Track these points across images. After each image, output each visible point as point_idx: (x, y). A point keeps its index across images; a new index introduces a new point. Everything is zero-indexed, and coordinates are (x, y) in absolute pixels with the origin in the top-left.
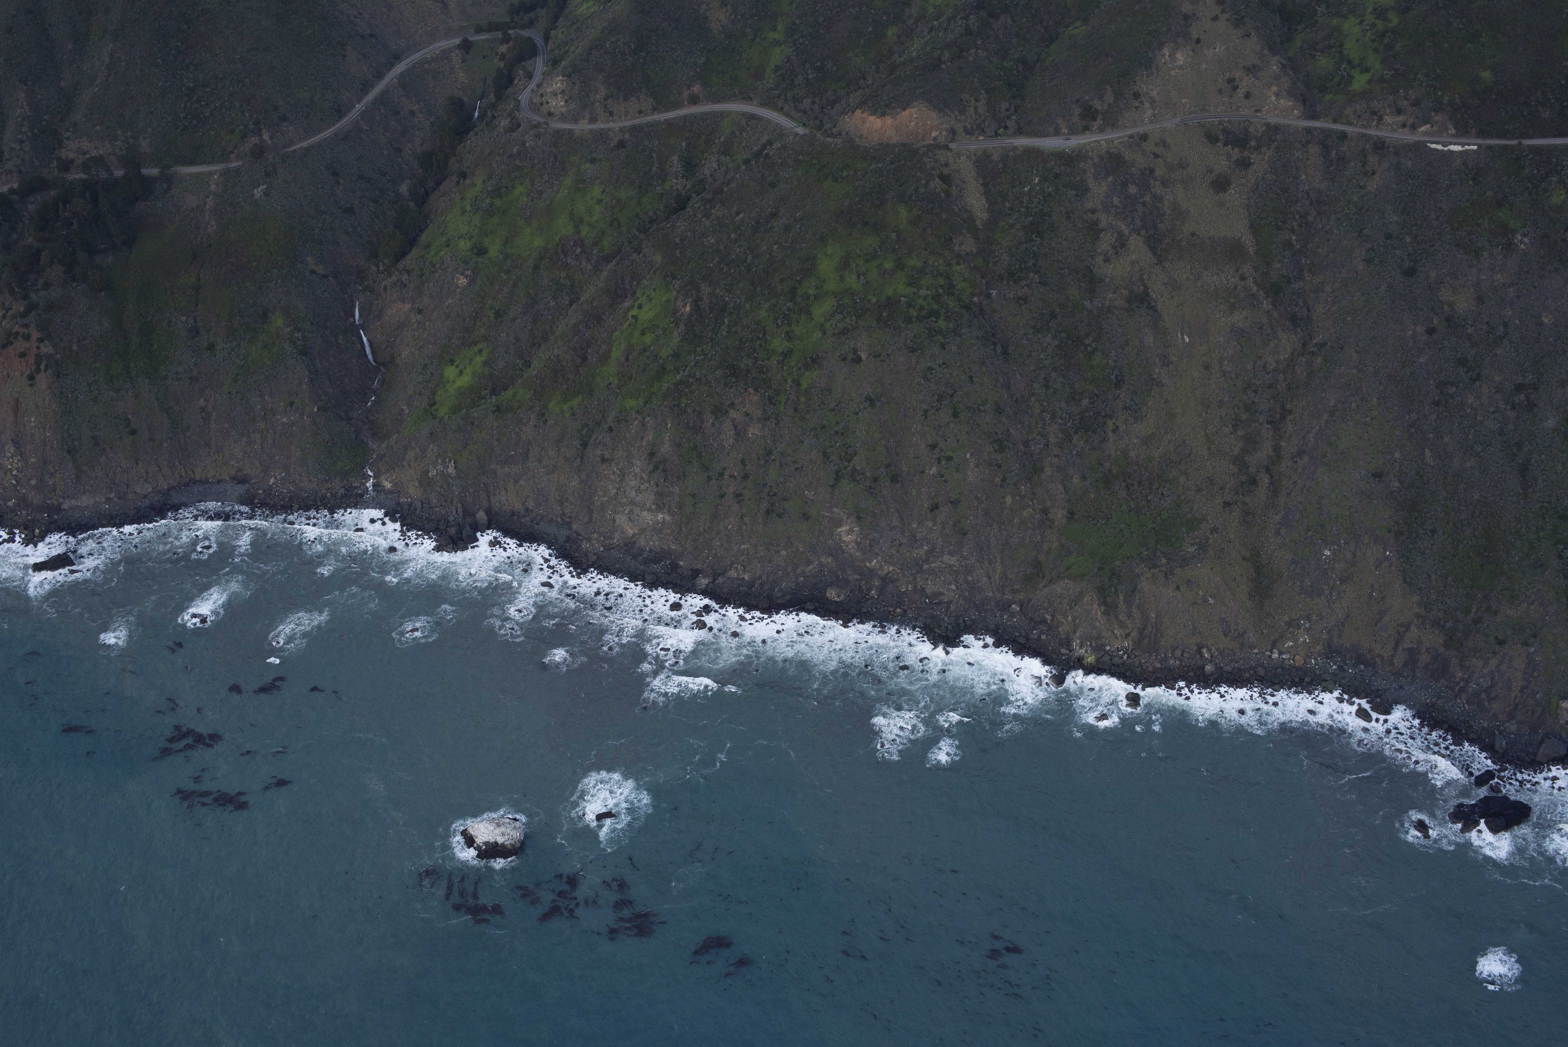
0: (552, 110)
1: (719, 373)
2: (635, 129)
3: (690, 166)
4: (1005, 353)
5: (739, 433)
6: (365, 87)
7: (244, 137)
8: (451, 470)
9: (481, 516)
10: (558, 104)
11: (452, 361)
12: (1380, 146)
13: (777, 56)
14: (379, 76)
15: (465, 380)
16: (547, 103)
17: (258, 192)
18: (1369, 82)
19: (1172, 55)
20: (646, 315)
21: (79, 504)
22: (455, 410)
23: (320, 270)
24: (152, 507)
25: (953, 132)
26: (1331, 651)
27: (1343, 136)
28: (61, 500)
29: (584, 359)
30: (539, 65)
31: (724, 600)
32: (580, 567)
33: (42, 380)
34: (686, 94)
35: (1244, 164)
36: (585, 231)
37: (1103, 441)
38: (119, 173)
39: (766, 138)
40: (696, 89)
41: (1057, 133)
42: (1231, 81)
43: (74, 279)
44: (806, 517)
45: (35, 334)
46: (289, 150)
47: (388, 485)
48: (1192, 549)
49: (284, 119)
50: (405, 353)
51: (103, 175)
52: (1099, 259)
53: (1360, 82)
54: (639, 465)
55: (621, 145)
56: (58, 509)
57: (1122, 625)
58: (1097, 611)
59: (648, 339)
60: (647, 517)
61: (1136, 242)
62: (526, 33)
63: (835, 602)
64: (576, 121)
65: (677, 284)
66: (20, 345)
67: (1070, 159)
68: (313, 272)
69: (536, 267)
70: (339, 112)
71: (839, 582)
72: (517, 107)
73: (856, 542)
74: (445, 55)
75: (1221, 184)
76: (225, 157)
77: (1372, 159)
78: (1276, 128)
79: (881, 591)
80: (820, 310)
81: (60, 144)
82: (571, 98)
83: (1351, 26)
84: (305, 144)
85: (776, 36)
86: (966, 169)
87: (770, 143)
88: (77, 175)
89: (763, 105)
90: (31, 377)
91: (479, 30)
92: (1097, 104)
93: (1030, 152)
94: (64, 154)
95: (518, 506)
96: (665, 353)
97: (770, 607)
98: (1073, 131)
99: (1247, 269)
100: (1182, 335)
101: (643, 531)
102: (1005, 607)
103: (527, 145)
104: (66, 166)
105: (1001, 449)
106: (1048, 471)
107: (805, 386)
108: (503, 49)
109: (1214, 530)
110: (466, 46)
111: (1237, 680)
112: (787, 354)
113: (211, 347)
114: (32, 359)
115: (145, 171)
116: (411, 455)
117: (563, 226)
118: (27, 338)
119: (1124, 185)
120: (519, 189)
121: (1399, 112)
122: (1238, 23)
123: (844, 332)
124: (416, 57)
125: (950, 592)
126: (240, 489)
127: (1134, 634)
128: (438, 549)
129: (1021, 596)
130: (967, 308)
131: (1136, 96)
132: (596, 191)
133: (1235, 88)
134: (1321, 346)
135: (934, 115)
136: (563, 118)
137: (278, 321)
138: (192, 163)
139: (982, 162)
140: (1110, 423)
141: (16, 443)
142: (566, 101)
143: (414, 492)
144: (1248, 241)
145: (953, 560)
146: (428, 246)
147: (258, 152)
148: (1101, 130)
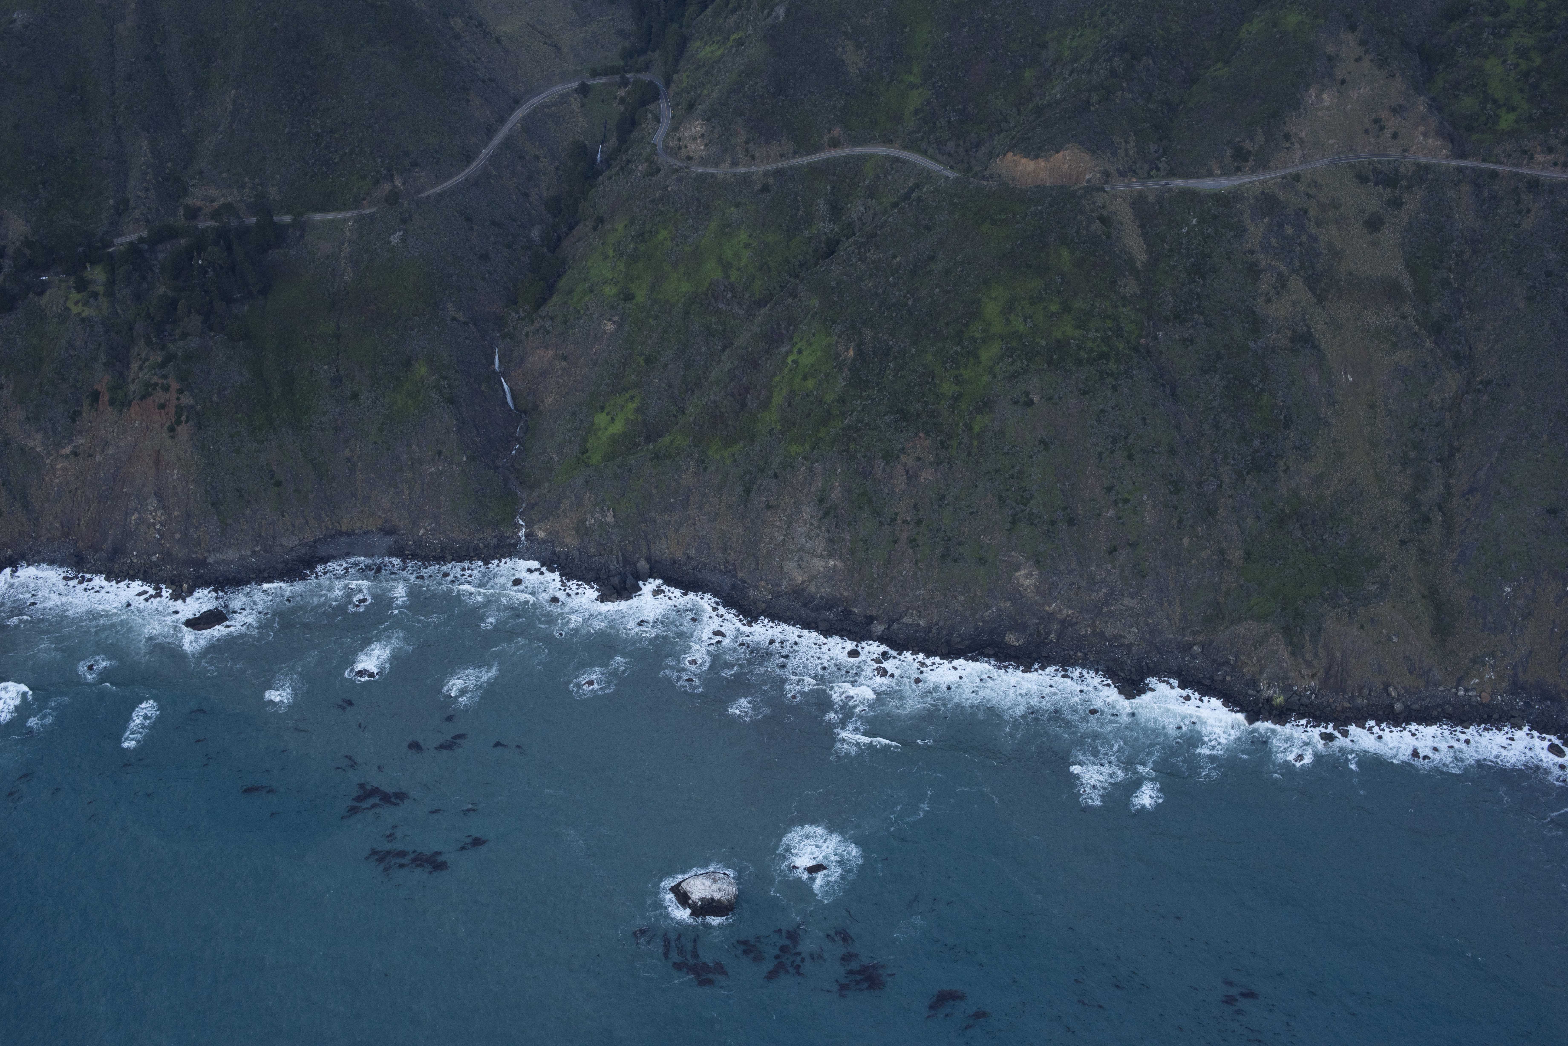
0: (691, 154)
1: (889, 417)
2: (779, 173)
3: (836, 210)
4: (1173, 394)
5: (911, 477)
6: (490, 132)
7: (376, 183)
8: (610, 518)
9: (643, 565)
10: (697, 148)
11: (602, 408)
12: (1534, 185)
13: (915, 99)
14: (502, 121)
15: (618, 427)
16: (686, 147)
17: (395, 239)
18: (1517, 121)
19: (1319, 96)
20: (807, 359)
21: (225, 558)
22: (609, 457)
23: (460, 317)
24: (300, 560)
25: (1106, 174)
26: (1516, 687)
27: (1494, 175)
28: (206, 554)
29: (744, 405)
30: (664, 109)
31: (900, 646)
32: (750, 614)
33: (183, 431)
34: (826, 137)
35: (1396, 203)
36: (734, 275)
37: (1275, 481)
38: (251, 221)
39: (912, 182)
40: (836, 132)
41: (1210, 174)
42: (1377, 121)
43: (211, 329)
44: (982, 561)
45: (175, 385)
46: (423, 195)
47: (541, 534)
48: (1374, 588)
49: (415, 164)
50: (549, 400)
51: (235, 222)
52: (1261, 300)
53: (1507, 121)
54: (807, 511)
55: (765, 188)
56: (203, 563)
57: (1309, 665)
58: (1284, 651)
59: (810, 384)
60: (818, 564)
61: (1296, 283)
62: (645, 77)
63: (1014, 646)
64: (717, 165)
65: (838, 328)
66: (159, 396)
67: (1226, 200)
68: (454, 319)
69: (687, 313)
70: (468, 158)
71: (1019, 627)
72: (654, 152)
73: (1035, 586)
74: (564, 99)
75: (1374, 224)
76: (357, 203)
77: (1526, 197)
78: (1427, 168)
79: (1060, 636)
80: (987, 354)
81: (185, 192)
82: (710, 142)
83: (1492, 65)
84: (438, 189)
85: (911, 78)
86: (1123, 212)
87: (917, 186)
88: (205, 224)
89: (905, 148)
90: (172, 429)
91: (595, 74)
92: (1248, 145)
93: (1184, 193)
94: (189, 201)
95: (679, 555)
96: (829, 397)
97: (950, 653)
98: (1225, 173)
99: (1407, 308)
100: (1346, 374)
101: (813, 578)
102: (1186, 648)
103: (670, 189)
104: (193, 213)
105: (1177, 491)
106: (1222, 512)
107: (976, 429)
108: (622, 92)
109: (1394, 568)
110: (584, 90)
111: (1426, 719)
112: (958, 398)
113: (355, 396)
114: (172, 410)
115: (277, 219)
116: (566, 504)
117: (711, 271)
118: (166, 389)
119: (1281, 225)
120: (663, 234)
121: (1550, 150)
122: (1382, 64)
123: (1015, 376)
124: (535, 101)
125: (1131, 635)
126: (389, 541)
127: (1321, 674)
128: (602, 599)
129: (1201, 638)
130: (1136, 349)
131: (1287, 137)
132: (743, 236)
133: (1382, 128)
134: (1487, 383)
135: (1087, 157)
136: (703, 162)
137: (422, 369)
138: (324, 210)
139: (1138, 203)
140: (1281, 463)
141: (160, 496)
142: (706, 145)
143: (570, 541)
144: (1406, 280)
145: (1133, 603)
146: (570, 292)
147: (393, 199)
148: (1253, 171)
